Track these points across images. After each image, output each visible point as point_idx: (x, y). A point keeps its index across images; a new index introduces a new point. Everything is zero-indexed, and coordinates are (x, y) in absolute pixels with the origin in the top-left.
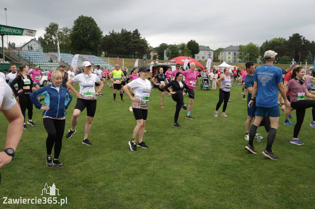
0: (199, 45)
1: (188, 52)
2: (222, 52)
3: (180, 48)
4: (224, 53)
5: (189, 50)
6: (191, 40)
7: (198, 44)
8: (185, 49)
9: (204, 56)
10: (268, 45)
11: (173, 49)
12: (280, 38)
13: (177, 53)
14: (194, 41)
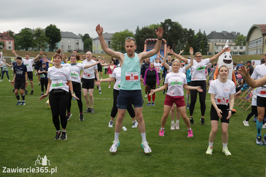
1: (46, 40)
2: (94, 41)
3: (35, 34)
4: (96, 41)
5: (46, 38)
6: (51, 25)
8: (41, 35)
9: (70, 45)
10: (140, 33)
11: (25, 36)
13: (31, 41)
14: (53, 26)
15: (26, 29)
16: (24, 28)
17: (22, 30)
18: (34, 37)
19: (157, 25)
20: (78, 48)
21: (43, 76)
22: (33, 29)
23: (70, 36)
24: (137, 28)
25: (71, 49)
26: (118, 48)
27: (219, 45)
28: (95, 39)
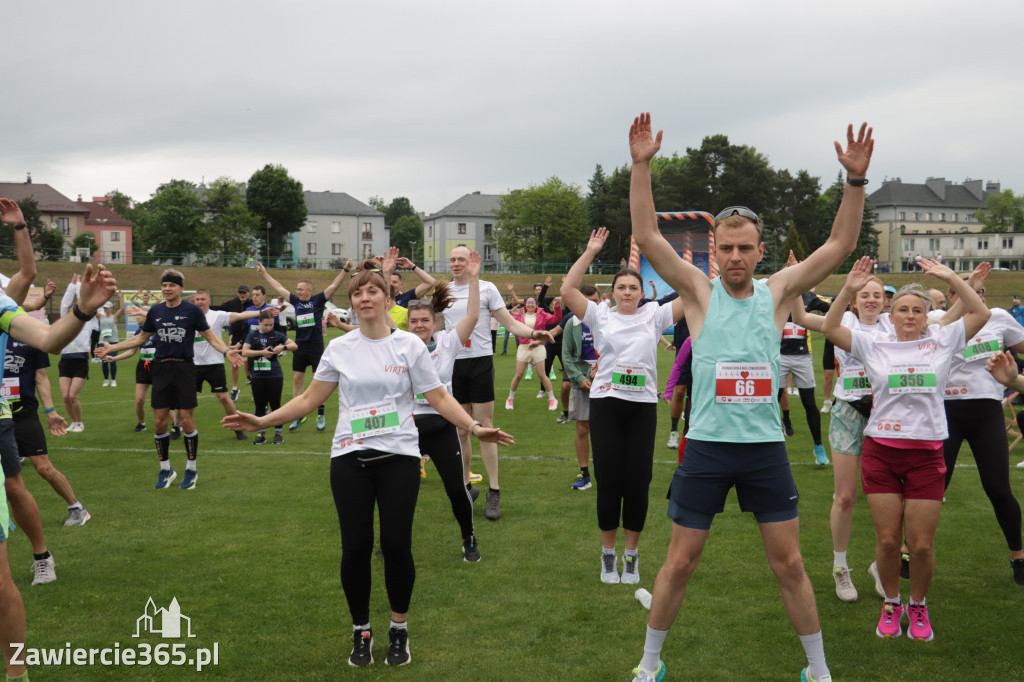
0: (305, 189)
1: (248, 223)
3: (209, 204)
5: (248, 215)
6: (267, 167)
7: (299, 185)
8: (232, 206)
9: (337, 240)
10: (605, 191)
11: (170, 211)
12: (674, 155)
13: (192, 227)
14: (277, 171)
15: (175, 183)
16: (168, 181)
17: (162, 188)
18: (206, 214)
19: (671, 158)
20: (367, 253)
21: (264, 365)
22: (203, 185)
23: (340, 206)
24: (595, 172)
25: (342, 256)
26: (520, 251)
27: (916, 234)
28: (434, 218)
